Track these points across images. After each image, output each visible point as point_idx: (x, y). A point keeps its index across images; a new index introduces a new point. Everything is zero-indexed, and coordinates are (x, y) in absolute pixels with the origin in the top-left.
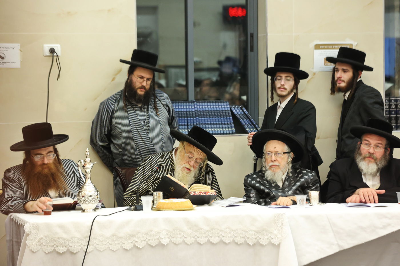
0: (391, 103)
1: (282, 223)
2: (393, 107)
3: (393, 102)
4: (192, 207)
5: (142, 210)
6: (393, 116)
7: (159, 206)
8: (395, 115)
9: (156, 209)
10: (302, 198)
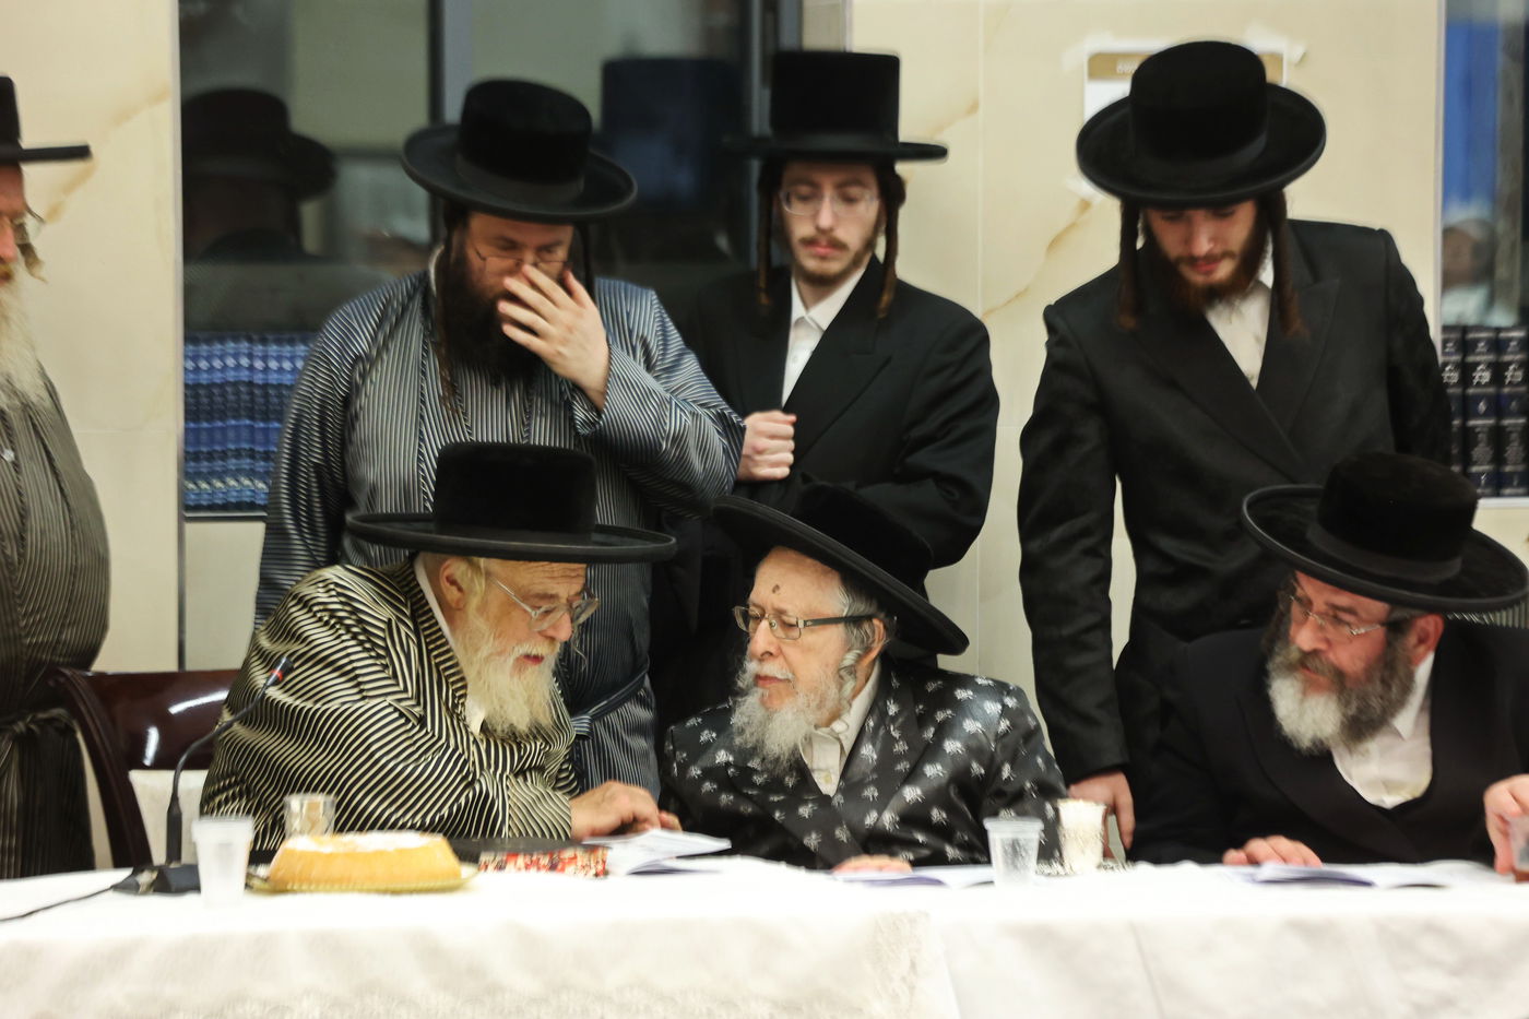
0: (1471, 359)
1: (913, 965)
2: (1480, 377)
3: (1480, 354)
4: (457, 875)
5: (197, 888)
6: (1484, 426)
7: (283, 871)
8: (1490, 422)
9: (266, 886)
10: (1021, 837)
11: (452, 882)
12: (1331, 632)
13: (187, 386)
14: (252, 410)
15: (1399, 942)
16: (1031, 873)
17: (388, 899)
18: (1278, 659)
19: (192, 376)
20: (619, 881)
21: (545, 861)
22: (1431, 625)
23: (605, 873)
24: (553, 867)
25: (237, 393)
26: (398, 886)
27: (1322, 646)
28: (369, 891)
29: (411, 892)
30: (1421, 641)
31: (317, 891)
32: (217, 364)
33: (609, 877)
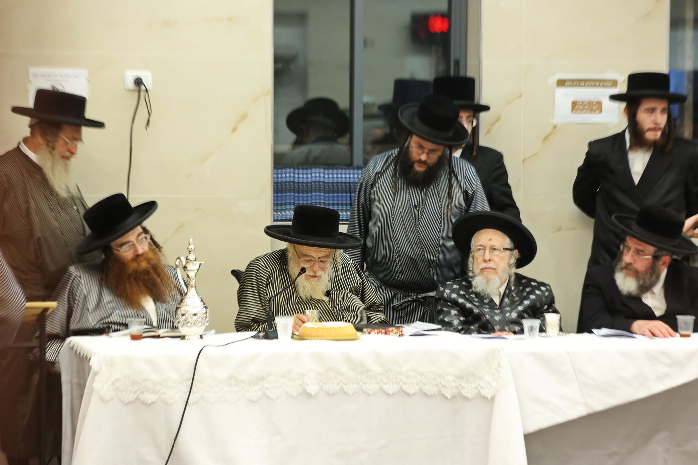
1: (499, 365)
4: (356, 335)
5: (277, 338)
7: (303, 333)
9: (298, 338)
10: (534, 325)
11: (355, 338)
12: (636, 257)
13: (274, 183)
14: (294, 190)
15: (652, 358)
16: (537, 337)
17: (335, 342)
18: (618, 267)
19: (275, 180)
20: (407, 338)
21: (384, 331)
22: (666, 259)
23: (402, 335)
24: (386, 333)
25: (290, 185)
26: (338, 338)
27: (632, 262)
28: (329, 340)
29: (342, 340)
30: (663, 264)
31: (313, 339)
32: (284, 176)
33: (404, 336)
